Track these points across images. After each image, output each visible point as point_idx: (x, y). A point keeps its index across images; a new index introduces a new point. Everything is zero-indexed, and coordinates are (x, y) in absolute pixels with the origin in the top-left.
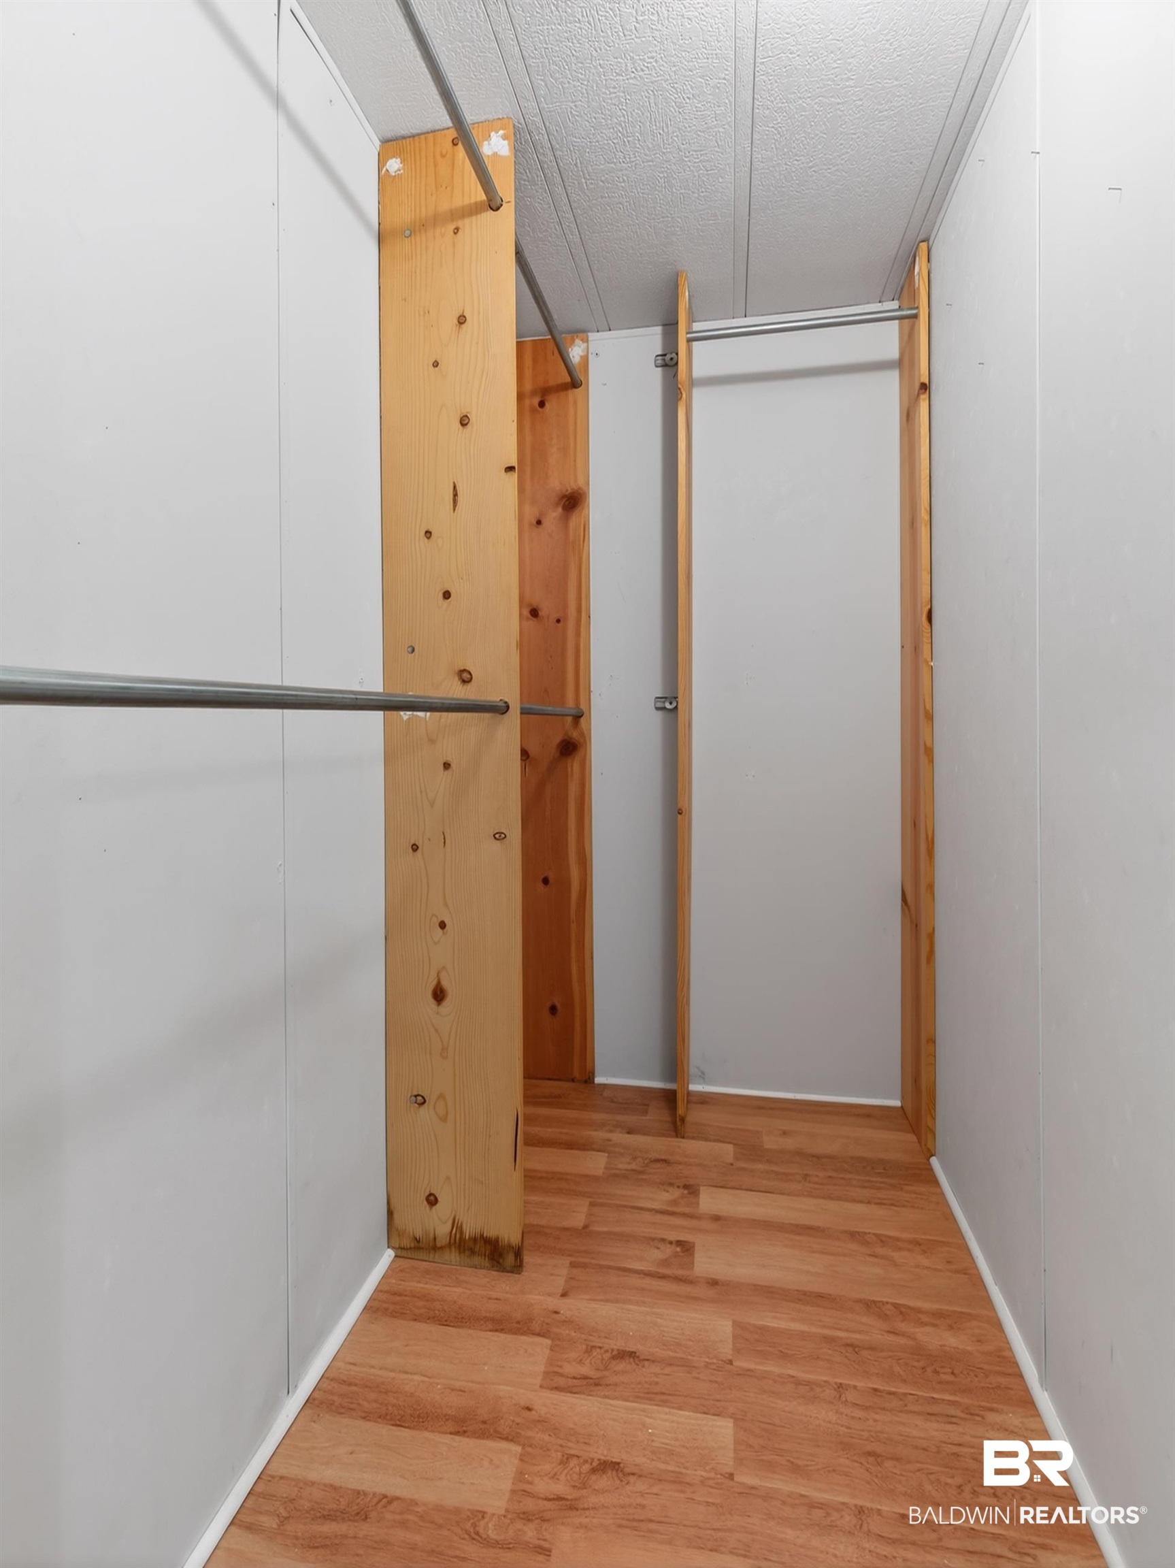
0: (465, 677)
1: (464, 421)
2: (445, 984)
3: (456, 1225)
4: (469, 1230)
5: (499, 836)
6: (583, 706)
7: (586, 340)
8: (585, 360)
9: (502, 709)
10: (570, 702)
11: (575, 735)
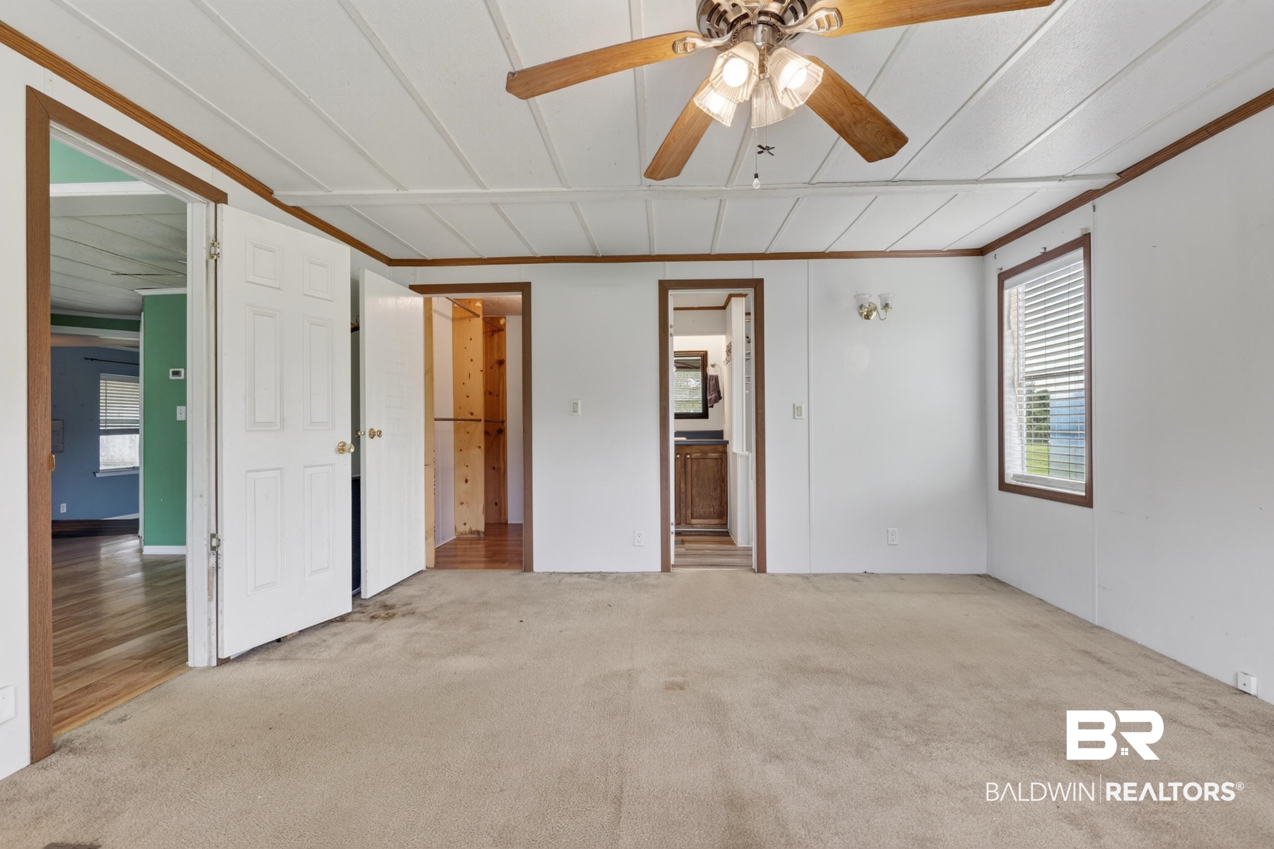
0: (472, 414)
1: (472, 360)
2: (468, 478)
3: (471, 529)
4: (473, 529)
5: (480, 447)
6: (504, 419)
7: (505, 318)
8: (505, 324)
9: (480, 420)
10: (501, 419)
11: (502, 427)
